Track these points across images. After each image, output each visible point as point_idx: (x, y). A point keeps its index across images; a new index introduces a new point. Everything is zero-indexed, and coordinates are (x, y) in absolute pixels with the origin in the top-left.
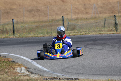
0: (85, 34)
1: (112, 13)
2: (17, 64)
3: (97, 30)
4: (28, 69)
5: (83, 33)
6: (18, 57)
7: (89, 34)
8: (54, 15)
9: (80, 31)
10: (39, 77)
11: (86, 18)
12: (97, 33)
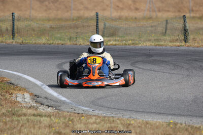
0: (133, 44)
1: (179, 11)
2: (17, 87)
3: (152, 38)
4: (35, 97)
5: (130, 42)
6: (19, 76)
7: (140, 45)
8: (81, 10)
9: (125, 38)
10: (53, 111)
11: (136, 18)
12: (153, 44)
